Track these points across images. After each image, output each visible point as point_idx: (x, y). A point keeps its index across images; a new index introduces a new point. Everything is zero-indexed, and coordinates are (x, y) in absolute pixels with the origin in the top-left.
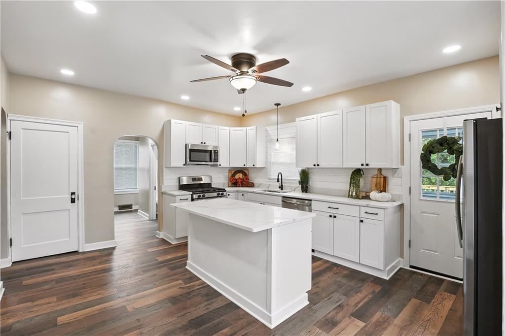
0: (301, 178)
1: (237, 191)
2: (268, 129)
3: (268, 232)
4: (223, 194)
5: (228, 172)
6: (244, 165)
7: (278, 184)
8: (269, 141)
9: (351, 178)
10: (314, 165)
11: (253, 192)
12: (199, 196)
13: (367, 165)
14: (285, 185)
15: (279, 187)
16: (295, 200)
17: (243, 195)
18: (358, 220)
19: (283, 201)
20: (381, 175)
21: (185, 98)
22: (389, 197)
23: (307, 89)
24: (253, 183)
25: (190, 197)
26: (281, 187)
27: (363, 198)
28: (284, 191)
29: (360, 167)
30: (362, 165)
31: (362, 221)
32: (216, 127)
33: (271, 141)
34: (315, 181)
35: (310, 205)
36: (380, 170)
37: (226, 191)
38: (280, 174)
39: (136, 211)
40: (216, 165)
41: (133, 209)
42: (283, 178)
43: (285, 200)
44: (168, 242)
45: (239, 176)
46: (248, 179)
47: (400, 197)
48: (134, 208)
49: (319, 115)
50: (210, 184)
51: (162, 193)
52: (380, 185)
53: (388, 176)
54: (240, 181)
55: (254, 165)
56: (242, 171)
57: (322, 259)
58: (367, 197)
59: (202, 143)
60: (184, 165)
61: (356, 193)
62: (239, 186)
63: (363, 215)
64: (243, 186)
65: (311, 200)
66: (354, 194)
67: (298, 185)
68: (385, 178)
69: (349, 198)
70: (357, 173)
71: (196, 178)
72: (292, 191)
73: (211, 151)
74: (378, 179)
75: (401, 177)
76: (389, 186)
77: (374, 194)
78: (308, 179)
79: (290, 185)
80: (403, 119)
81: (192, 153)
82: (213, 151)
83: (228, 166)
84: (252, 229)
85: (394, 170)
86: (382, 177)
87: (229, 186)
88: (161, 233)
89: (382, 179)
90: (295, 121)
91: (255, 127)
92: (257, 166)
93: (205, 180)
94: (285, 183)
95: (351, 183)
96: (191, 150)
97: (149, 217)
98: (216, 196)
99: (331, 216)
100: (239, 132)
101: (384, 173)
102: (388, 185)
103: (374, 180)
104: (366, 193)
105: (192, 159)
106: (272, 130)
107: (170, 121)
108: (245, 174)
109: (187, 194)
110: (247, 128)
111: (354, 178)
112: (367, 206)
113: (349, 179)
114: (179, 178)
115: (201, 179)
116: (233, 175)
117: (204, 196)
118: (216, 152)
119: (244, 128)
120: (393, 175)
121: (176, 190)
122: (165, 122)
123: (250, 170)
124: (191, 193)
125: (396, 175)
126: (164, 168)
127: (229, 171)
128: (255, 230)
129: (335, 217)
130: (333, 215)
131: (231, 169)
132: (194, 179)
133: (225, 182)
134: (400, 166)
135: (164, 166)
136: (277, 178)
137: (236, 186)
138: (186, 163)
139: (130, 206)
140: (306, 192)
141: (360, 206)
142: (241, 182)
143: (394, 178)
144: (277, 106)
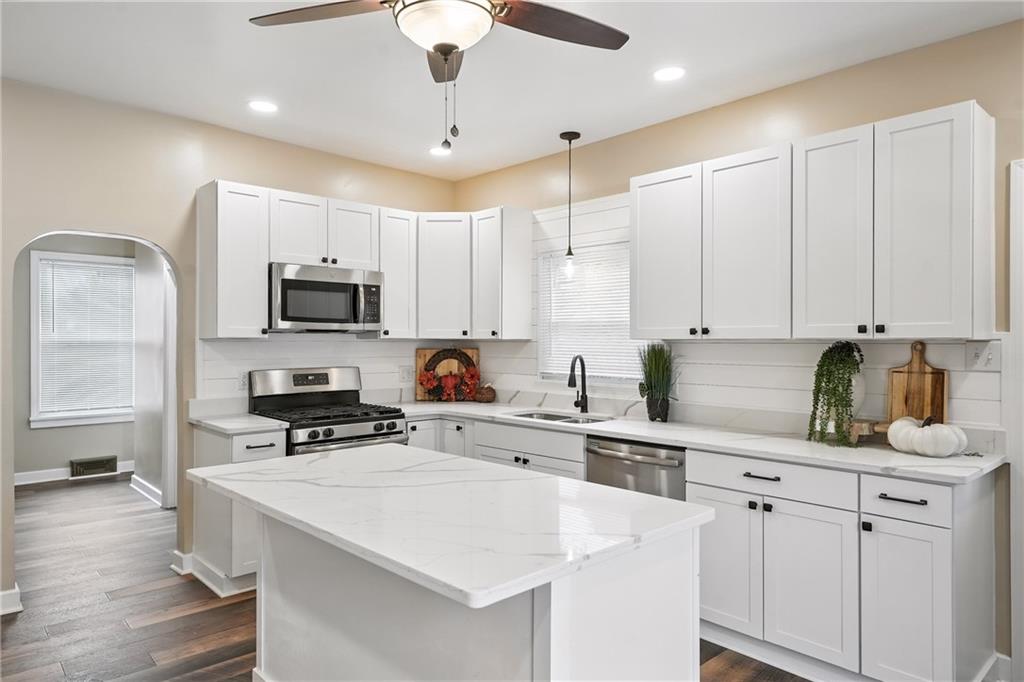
0: (648, 375)
1: (441, 417)
2: (539, 218)
3: (536, 601)
4: (394, 425)
5: (413, 353)
6: (465, 333)
7: (573, 394)
8: (543, 257)
9: (819, 376)
10: (693, 332)
11: (492, 421)
12: (314, 435)
13: (880, 329)
14: (596, 396)
15: (577, 404)
16: (625, 447)
17: (459, 428)
18: (852, 522)
19: (588, 450)
20: (926, 363)
21: (263, 107)
22: (960, 440)
23: (669, 74)
24: (492, 391)
25: (280, 439)
26: (582, 404)
27: (864, 441)
28: (591, 414)
29: (852, 335)
30: (862, 329)
31: (867, 527)
32: (374, 209)
33: (549, 255)
34: (692, 386)
35: (682, 463)
36: (920, 347)
37: (402, 416)
38: (578, 362)
39: (127, 477)
40: (373, 334)
41: (118, 472)
42: (587, 374)
43: (596, 448)
44: (207, 587)
45: (449, 367)
46: (475, 376)
47: (995, 440)
48: (122, 467)
49: (710, 165)
50: (355, 394)
51: (192, 425)
52: (922, 400)
53: (951, 368)
54: (451, 382)
55: (494, 333)
56: (458, 351)
57: (722, 649)
58: (878, 440)
59: (325, 260)
60: (264, 332)
61: (838, 427)
62: (448, 400)
63: (872, 506)
64: (461, 398)
65: (683, 449)
66: (831, 428)
67: (640, 398)
68: (939, 375)
69: (813, 443)
70: (840, 358)
71: (307, 376)
72: (619, 415)
73: (356, 287)
74: (915, 376)
75: (1000, 372)
76: (954, 402)
77: (902, 430)
78: (669, 380)
79: (611, 397)
80: (1008, 168)
81: (290, 293)
82: (361, 289)
83: (414, 337)
84: (466, 595)
85: (973, 348)
86: (928, 369)
87: (417, 401)
88: (187, 558)
89: (929, 379)
90: (626, 188)
91: (496, 211)
92: (506, 334)
93: (337, 382)
94: (594, 389)
95: (817, 392)
96: (287, 285)
97: (164, 498)
98: (372, 432)
99: (753, 505)
100: (446, 226)
101: (934, 357)
102: (950, 398)
103: (900, 380)
104: (873, 424)
105: (290, 314)
106: (551, 222)
107: (214, 186)
108: (467, 361)
109: (273, 429)
110: (474, 214)
111: (830, 373)
112: (887, 474)
113: (814, 378)
114: (250, 374)
115: (323, 378)
116: (431, 366)
117: (329, 433)
118: (374, 292)
119: (463, 216)
120: (966, 365)
121: (238, 416)
122: (199, 192)
123: (482, 347)
124: (287, 425)
125: (980, 364)
126: (199, 345)
127: (417, 350)
128: (481, 600)
129: (768, 508)
130: (760, 501)
131: (423, 346)
132: (300, 379)
133: (403, 385)
134: (995, 334)
135: (197, 338)
136: (569, 372)
137: (440, 400)
138: (270, 326)
139: (109, 464)
140: (664, 420)
141: (859, 473)
142: (456, 387)
143: (971, 374)
144: (568, 142)
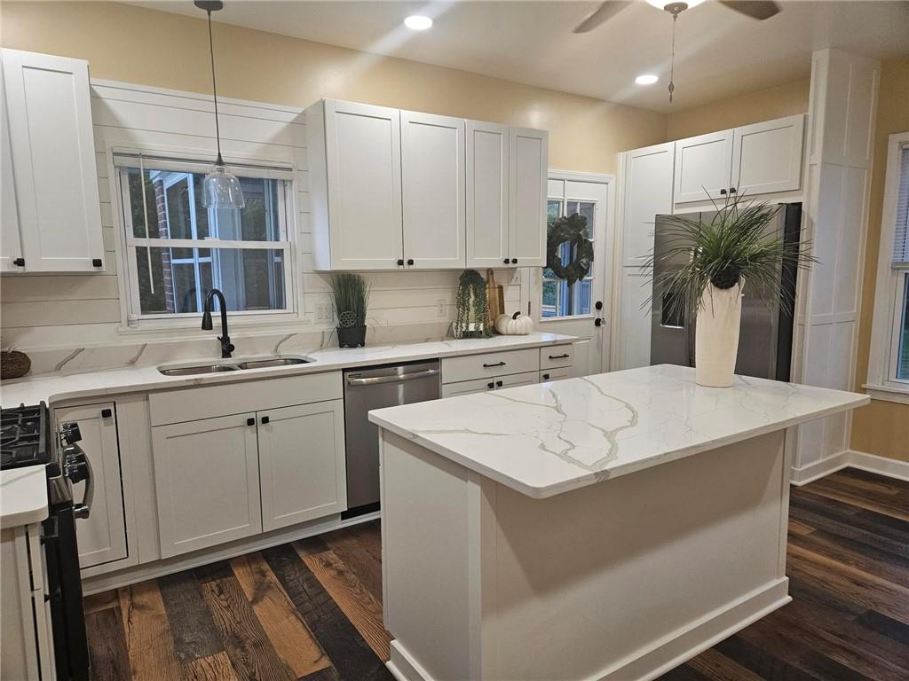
10: (400, 263)
13: (515, 262)
30: (507, 262)
65: (437, 359)
68: (501, 288)
85: (511, 272)
99: (490, 386)
112: (553, 344)
129: (500, 384)
130: (494, 381)
141: (540, 347)
143: (510, 287)
144: (206, 12)
